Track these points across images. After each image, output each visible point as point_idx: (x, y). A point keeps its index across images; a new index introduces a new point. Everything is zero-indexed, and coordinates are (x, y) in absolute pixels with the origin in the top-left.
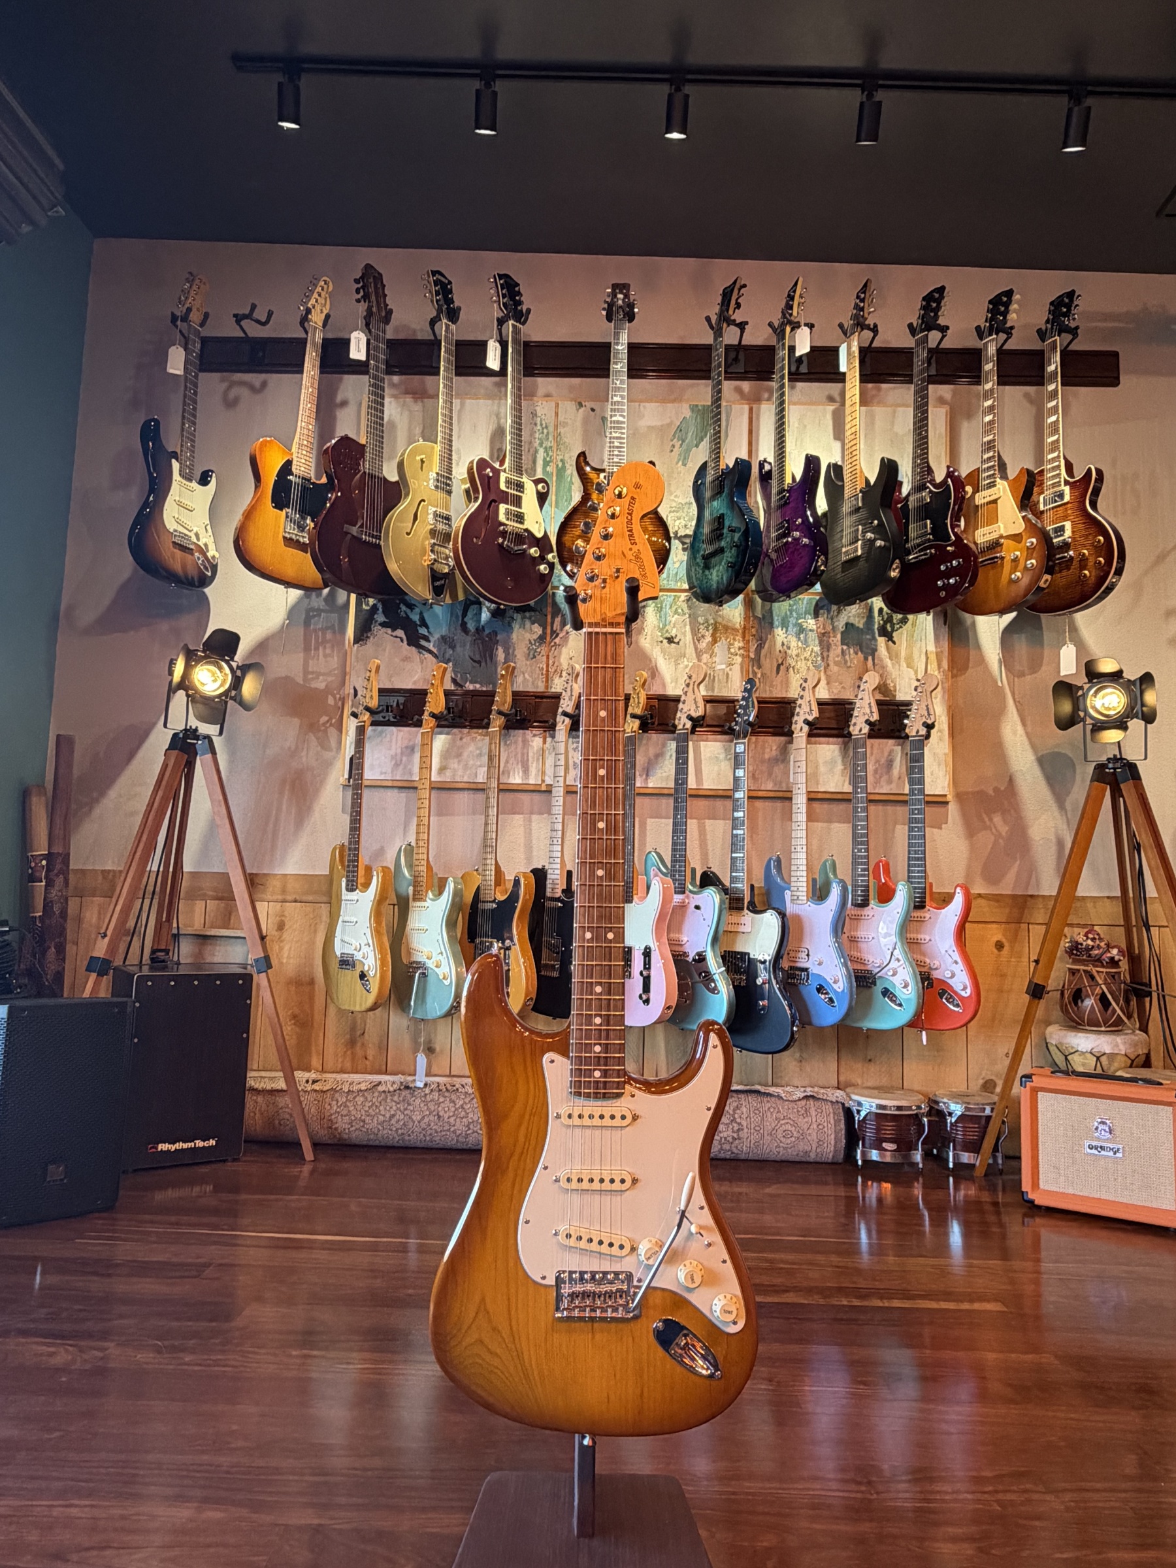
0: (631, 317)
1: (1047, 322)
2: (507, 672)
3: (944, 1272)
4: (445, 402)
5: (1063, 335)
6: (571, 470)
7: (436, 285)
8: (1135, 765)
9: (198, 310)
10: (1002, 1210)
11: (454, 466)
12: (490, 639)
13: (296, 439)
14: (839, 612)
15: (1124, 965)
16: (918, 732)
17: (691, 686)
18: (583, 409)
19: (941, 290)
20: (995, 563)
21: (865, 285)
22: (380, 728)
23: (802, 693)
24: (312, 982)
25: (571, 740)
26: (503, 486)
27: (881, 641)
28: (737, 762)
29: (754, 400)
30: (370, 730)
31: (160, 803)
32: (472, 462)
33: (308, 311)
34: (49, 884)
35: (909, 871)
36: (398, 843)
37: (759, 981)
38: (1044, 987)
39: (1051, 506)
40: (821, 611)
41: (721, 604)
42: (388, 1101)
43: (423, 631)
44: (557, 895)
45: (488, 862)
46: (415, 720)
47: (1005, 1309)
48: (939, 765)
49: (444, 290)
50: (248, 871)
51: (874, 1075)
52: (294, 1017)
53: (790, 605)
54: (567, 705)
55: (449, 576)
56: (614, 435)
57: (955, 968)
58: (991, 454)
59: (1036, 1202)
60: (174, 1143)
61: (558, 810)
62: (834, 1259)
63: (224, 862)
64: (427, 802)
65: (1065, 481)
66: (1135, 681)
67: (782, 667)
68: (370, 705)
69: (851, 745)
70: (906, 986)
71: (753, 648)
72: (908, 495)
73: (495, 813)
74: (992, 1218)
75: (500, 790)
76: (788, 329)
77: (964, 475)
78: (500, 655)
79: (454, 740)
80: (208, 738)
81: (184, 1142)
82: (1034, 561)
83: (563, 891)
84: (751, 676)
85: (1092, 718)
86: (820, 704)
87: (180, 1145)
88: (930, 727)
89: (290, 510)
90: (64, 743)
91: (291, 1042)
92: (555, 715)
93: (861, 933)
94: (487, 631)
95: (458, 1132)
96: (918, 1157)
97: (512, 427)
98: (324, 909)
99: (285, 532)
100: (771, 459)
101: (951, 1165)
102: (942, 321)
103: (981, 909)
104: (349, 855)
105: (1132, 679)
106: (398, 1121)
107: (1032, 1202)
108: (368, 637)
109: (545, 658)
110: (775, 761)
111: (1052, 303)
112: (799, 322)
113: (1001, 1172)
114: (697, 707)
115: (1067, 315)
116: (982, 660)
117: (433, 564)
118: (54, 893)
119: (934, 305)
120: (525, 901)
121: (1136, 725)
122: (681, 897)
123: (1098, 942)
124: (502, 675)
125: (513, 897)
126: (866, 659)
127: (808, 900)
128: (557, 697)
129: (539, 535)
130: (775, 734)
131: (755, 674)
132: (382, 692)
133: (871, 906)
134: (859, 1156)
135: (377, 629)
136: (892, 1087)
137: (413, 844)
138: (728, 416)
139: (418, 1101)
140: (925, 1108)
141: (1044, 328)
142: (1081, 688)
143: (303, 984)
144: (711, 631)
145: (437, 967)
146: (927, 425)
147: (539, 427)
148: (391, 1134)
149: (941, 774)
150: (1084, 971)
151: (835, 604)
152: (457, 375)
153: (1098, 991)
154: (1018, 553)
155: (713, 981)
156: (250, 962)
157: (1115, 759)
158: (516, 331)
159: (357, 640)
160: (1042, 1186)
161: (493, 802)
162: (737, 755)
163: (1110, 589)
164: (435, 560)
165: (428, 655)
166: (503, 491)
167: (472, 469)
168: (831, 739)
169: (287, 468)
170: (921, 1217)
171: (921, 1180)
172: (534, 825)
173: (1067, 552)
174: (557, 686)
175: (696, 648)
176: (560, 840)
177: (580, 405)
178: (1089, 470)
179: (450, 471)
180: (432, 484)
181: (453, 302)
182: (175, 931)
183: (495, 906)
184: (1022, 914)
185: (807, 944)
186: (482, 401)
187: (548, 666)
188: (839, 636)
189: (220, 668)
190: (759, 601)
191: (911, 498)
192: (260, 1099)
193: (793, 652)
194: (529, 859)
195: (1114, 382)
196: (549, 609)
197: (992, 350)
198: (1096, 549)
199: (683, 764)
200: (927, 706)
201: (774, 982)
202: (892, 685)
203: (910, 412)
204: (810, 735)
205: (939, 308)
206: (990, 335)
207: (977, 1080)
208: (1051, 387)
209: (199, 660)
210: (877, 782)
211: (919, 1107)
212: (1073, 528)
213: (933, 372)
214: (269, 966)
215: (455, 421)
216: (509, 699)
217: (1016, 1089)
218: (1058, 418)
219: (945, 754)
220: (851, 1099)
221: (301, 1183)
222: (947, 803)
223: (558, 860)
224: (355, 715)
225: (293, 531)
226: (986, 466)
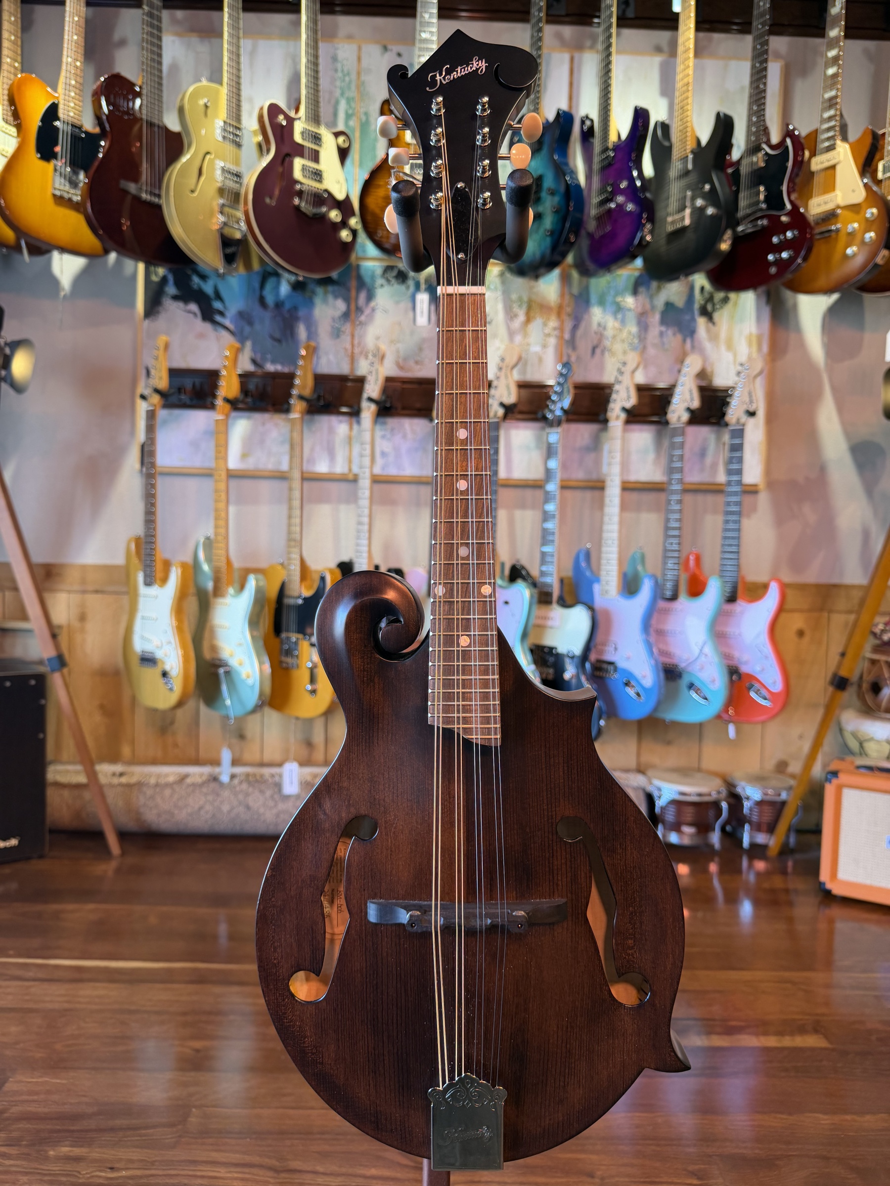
2: (308, 352)
4: (230, 34)
11: (243, 113)
12: (291, 315)
13: (62, 78)
14: (659, 289)
17: (504, 371)
18: (387, 56)
20: (829, 236)
22: (174, 411)
23: (619, 378)
24: (116, 675)
25: (378, 427)
26: (298, 138)
27: (701, 322)
28: (550, 452)
29: (575, 47)
30: (162, 414)
32: (262, 109)
35: (722, 565)
36: (199, 535)
37: (567, 676)
38: (846, 679)
40: (642, 289)
41: (537, 277)
42: (197, 792)
43: (217, 305)
45: (293, 556)
46: (209, 403)
48: (752, 453)
51: (674, 756)
53: (609, 283)
54: (373, 389)
55: (241, 242)
57: (765, 663)
58: (832, 112)
59: (834, 892)
61: (365, 502)
67: (597, 350)
68: (160, 387)
69: (668, 433)
70: (713, 680)
71: (568, 329)
72: (740, 158)
73: (299, 505)
75: (304, 480)
77: (803, 135)
78: (302, 332)
79: (256, 425)
82: (872, 235)
84: (566, 360)
86: (638, 389)
88: (752, 414)
89: (59, 164)
92: (361, 400)
93: (668, 626)
94: (287, 306)
96: (715, 838)
97: (307, 68)
99: (55, 189)
100: (594, 115)
101: (746, 845)
104: (145, 549)
106: (207, 812)
107: (827, 891)
108: (158, 312)
109: (349, 338)
110: (588, 449)
113: (793, 851)
114: (510, 393)
116: (802, 344)
117: (222, 228)
124: (303, 355)
125: (319, 593)
126: (684, 341)
127: (618, 595)
128: (361, 381)
129: (340, 196)
130: (588, 422)
131: (569, 356)
132: (174, 372)
133: (680, 600)
135: (168, 302)
136: (690, 770)
137: (212, 537)
138: (548, 66)
139: (226, 793)
140: (724, 793)
143: (108, 675)
144: (525, 309)
145: (241, 666)
146: (765, 77)
147: (340, 74)
148: (201, 824)
149: (757, 463)
154: (855, 225)
156: (43, 660)
159: (148, 315)
160: (840, 876)
161: (297, 494)
162: (549, 444)
164: (225, 224)
165: (224, 334)
166: (298, 144)
167: (263, 117)
168: (646, 426)
169: (52, 112)
171: (717, 859)
172: (341, 515)
174: (363, 368)
175: (509, 328)
176: (367, 534)
177: (385, 48)
179: (238, 118)
180: (218, 134)
183: (300, 602)
184: (825, 603)
185: (615, 637)
186: (276, 43)
187: (353, 346)
188: (657, 317)
190: (575, 274)
191: (744, 162)
192: (66, 793)
193: (609, 333)
196: (353, 283)
199: (494, 453)
200: (750, 392)
201: (581, 675)
202: (712, 370)
203: (746, 63)
204: (626, 422)
207: (771, 759)
210: (692, 472)
211: (718, 792)
214: (66, 663)
216: (310, 382)
220: (651, 784)
221: (105, 886)
222: (759, 491)
223: (365, 551)
224: (143, 397)
226: (826, 126)
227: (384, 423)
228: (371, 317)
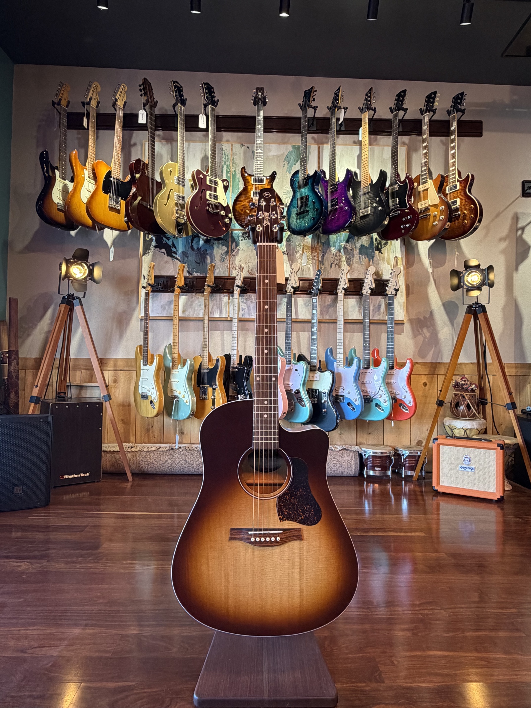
0: (264, 103)
1: (451, 107)
2: (211, 267)
3: (400, 520)
4: (181, 143)
5: (459, 113)
6: (239, 175)
7: (175, 88)
8: (484, 306)
9: (65, 99)
10: (424, 493)
11: (185, 173)
12: (204, 253)
13: (113, 161)
14: (358, 239)
15: (477, 392)
16: (392, 293)
17: (293, 273)
18: (244, 147)
19: (404, 91)
20: (426, 218)
21: (371, 90)
22: (156, 293)
23: (341, 276)
24: (129, 405)
25: (240, 298)
26: (208, 183)
27: (377, 252)
28: (313, 307)
29: (320, 143)
30: (151, 294)
31: (59, 327)
32: (194, 172)
33: (116, 100)
34: (10, 364)
35: (387, 353)
36: (166, 344)
37: (323, 401)
38: (443, 401)
39: (451, 191)
41: (306, 236)
42: (164, 455)
43: (174, 249)
44: (235, 366)
45: (205, 352)
46: (171, 289)
47: (425, 535)
48: (401, 307)
49: (179, 90)
50: (99, 357)
51: (371, 439)
52: (122, 420)
53: (337, 237)
54: (239, 282)
55: (185, 224)
56: (258, 159)
57: (405, 394)
58: (425, 168)
59: (439, 491)
60: (71, 475)
61: (235, 329)
62: (354, 516)
63: (88, 353)
64: (177, 325)
65: (458, 180)
66: (485, 269)
67: (333, 265)
68: (150, 283)
69: (363, 298)
70: (385, 402)
71: (320, 256)
72: (389, 186)
73: (208, 331)
74: (420, 497)
75: (209, 320)
76: (336, 109)
77: (413, 178)
78: (209, 260)
79: (189, 299)
80: (79, 298)
81: (76, 474)
82: (443, 216)
83: (238, 364)
84: (319, 269)
85: (467, 285)
86: (350, 281)
87: (74, 476)
88: (397, 290)
89: (111, 194)
90: (13, 302)
91: (121, 431)
92: (234, 287)
93: (366, 380)
94: (202, 250)
95: (195, 467)
96: (389, 473)
97: (211, 155)
98: (134, 374)
99: (110, 204)
101: (403, 476)
102: (405, 106)
103: (418, 369)
104: (144, 350)
105: (484, 269)
106: (169, 463)
107: (436, 491)
108: (149, 252)
109: (228, 261)
110: (329, 306)
111: (453, 98)
112: (341, 107)
113: (424, 478)
114: (296, 283)
115: (460, 103)
116: (420, 260)
117: (177, 219)
118: (12, 368)
119: (401, 98)
120: (221, 369)
121: (485, 288)
122: (290, 365)
123: (466, 382)
124: (209, 269)
125: (216, 367)
126: (370, 261)
127: (344, 366)
128: (234, 279)
129: (225, 205)
130: (330, 294)
131: (321, 268)
132: (156, 277)
133: (371, 368)
134: (365, 473)
135: (152, 248)
136: (379, 444)
137: (172, 344)
138: (309, 150)
139: (177, 455)
140: (393, 453)
141: (450, 110)
142: (462, 273)
143: (126, 406)
144: (302, 249)
145: (183, 397)
146: (397, 154)
147: (224, 155)
148: (166, 468)
149: (401, 311)
150: (461, 394)
151: (356, 236)
152: (186, 131)
153: (466, 402)
154: (436, 213)
155: (303, 401)
156: (101, 397)
157: (477, 303)
158: (212, 110)
159: (144, 254)
160: (441, 484)
161: (207, 326)
162: (313, 304)
163: (476, 229)
164: (178, 217)
165: (176, 260)
166: (208, 185)
167: (194, 175)
168: (354, 296)
169: (109, 174)
170: (391, 498)
171: (391, 482)
172: (225, 335)
173: (458, 212)
174: (234, 274)
176: (236, 342)
177: (242, 145)
178: (468, 175)
179: (184, 176)
180: (176, 182)
181: (183, 96)
182: (69, 384)
183: (208, 371)
184: (435, 370)
185: (343, 385)
186: (198, 143)
188: (358, 251)
189: (83, 267)
190: (322, 235)
191: (390, 188)
192: (108, 455)
193: (338, 258)
194: (223, 349)
195: (480, 135)
196: (230, 240)
197: (427, 119)
198: (470, 211)
199: (290, 308)
200: (396, 281)
201: (329, 401)
202: (381, 272)
203: (390, 148)
204: (345, 294)
205: (403, 99)
206: (426, 112)
207: (415, 440)
208: (453, 137)
209: (72, 263)
210: (374, 315)
211: (390, 453)
212: (460, 201)
213: (400, 130)
214: (110, 398)
215: (185, 152)
216: (213, 280)
217: (431, 444)
218: (455, 151)
219: (403, 302)
220: (362, 450)
221: (128, 490)
222: (404, 324)
223: (236, 351)
224: (144, 287)
225: (113, 204)
226: (423, 173)
227: (244, 296)
228: (238, 252)
